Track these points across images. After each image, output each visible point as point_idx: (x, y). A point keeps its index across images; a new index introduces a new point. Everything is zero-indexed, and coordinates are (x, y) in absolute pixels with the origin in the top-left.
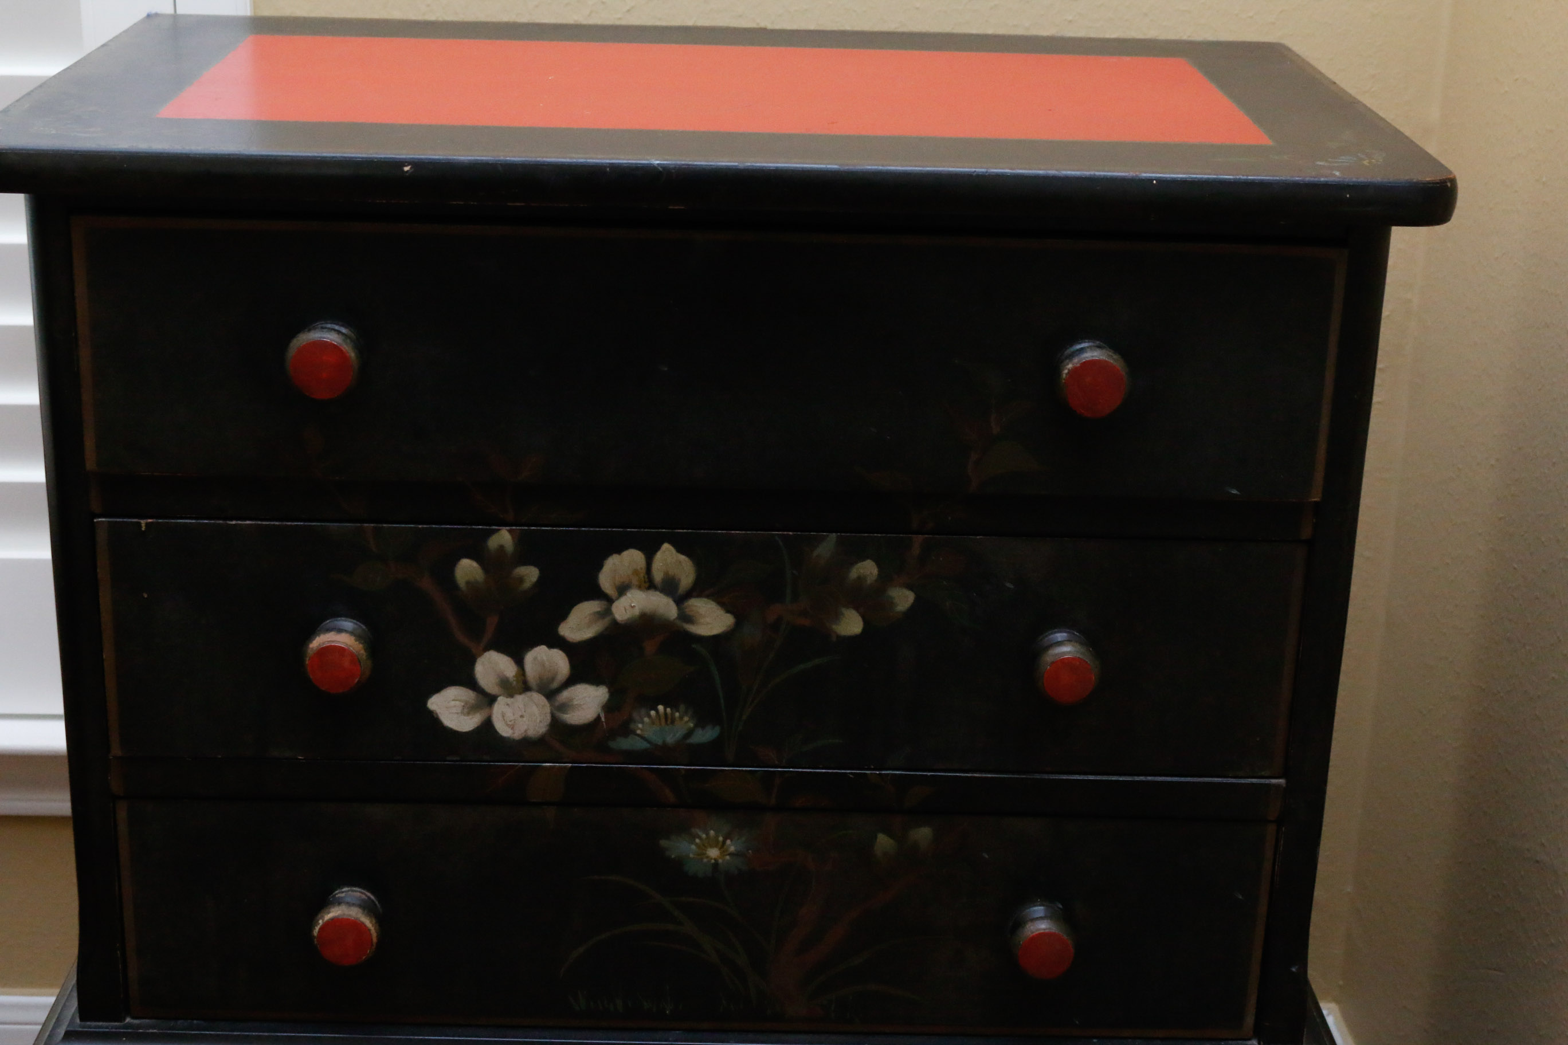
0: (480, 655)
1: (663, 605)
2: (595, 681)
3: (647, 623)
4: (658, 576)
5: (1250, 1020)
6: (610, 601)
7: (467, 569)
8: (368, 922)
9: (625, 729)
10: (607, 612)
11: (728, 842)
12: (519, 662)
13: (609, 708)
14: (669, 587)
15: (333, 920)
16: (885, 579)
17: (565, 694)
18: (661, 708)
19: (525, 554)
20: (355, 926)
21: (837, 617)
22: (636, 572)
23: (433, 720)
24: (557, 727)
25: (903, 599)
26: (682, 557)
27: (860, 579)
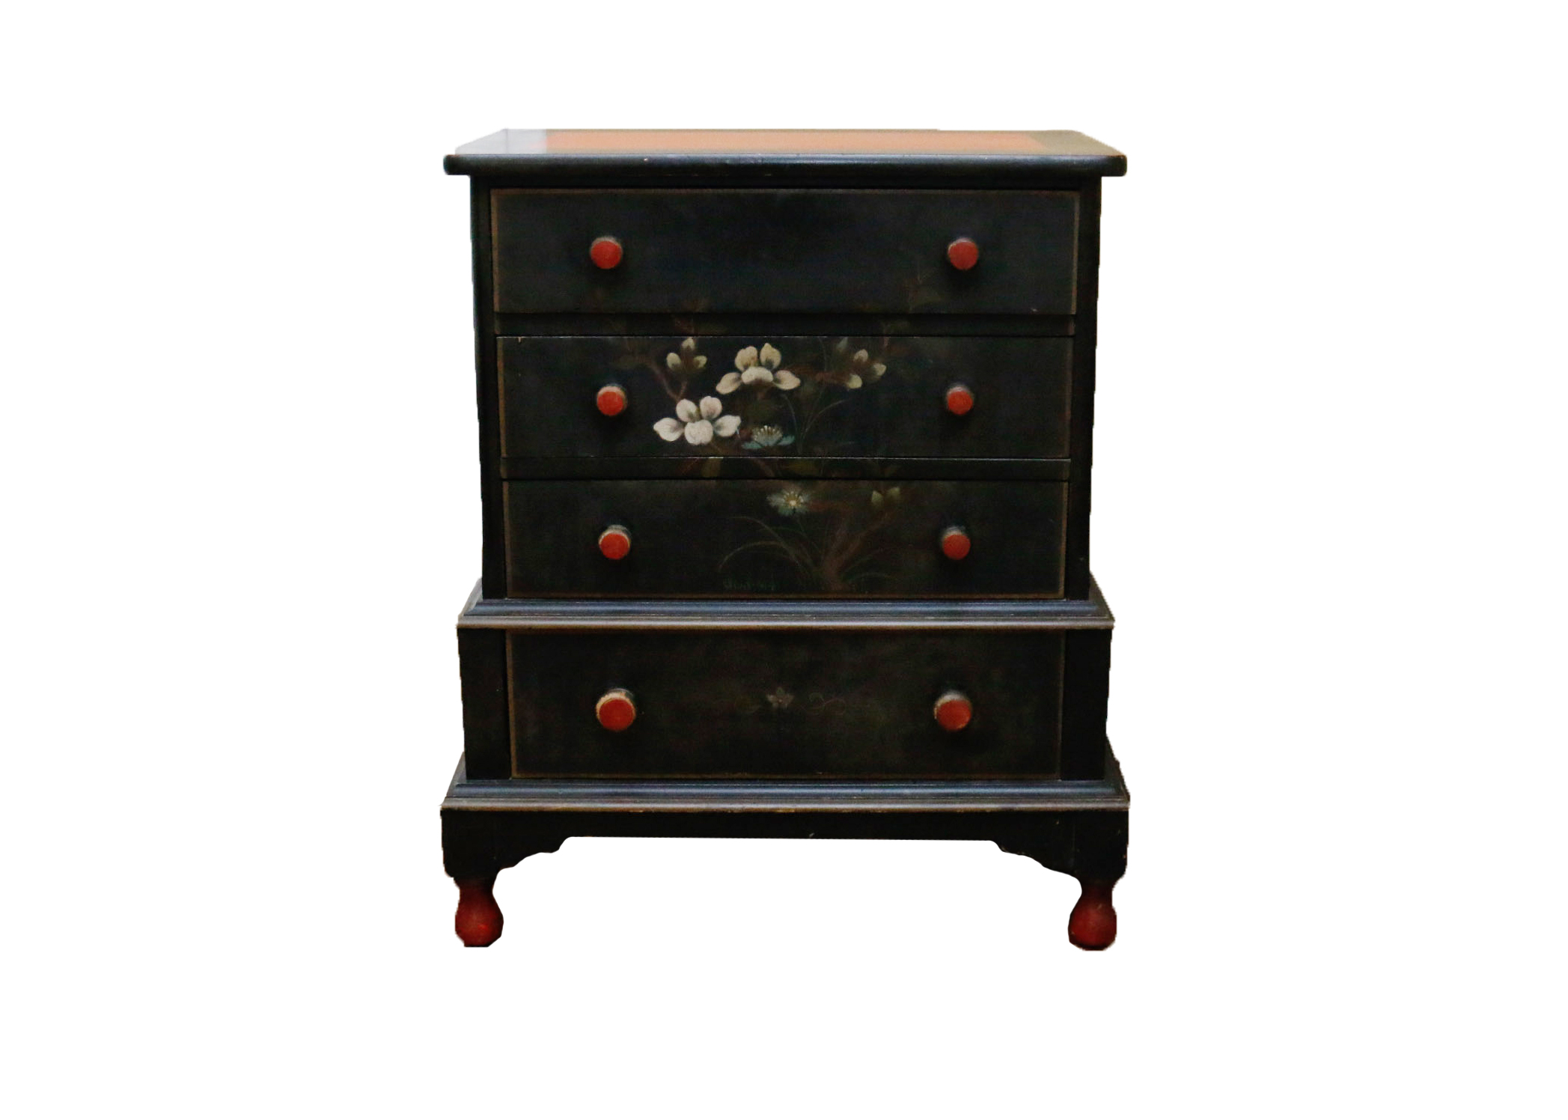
0: (679, 401)
1: (766, 375)
2: (734, 414)
3: (759, 384)
4: (763, 359)
5: (1062, 588)
6: (740, 373)
7: (673, 358)
8: (626, 537)
9: (749, 439)
10: (739, 379)
11: (800, 497)
12: (697, 404)
13: (741, 427)
14: (768, 365)
15: (608, 535)
16: (872, 358)
17: (720, 421)
18: (766, 427)
19: (700, 350)
20: (618, 537)
21: (849, 379)
22: (753, 358)
23: (656, 436)
24: (716, 438)
25: (880, 369)
26: (775, 350)
27: (860, 361)
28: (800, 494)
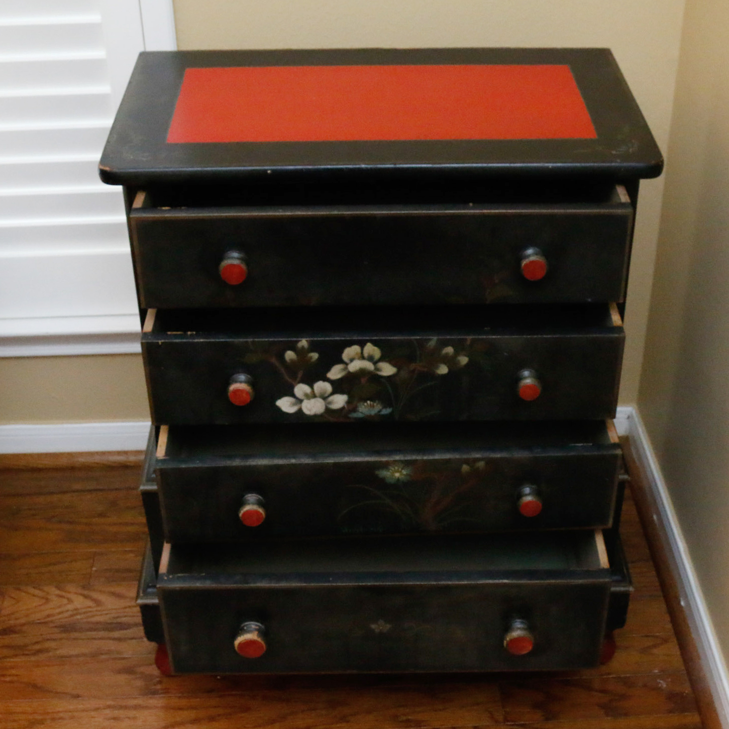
0: (296, 385)
1: (369, 366)
2: (342, 392)
3: (362, 372)
4: (366, 355)
6: (347, 364)
7: (290, 355)
8: (261, 510)
9: (355, 410)
10: (346, 368)
12: (312, 387)
13: (348, 402)
14: (370, 358)
16: (457, 353)
17: (331, 398)
18: (369, 402)
19: (313, 347)
21: (437, 367)
22: (357, 354)
23: (278, 409)
24: (328, 410)
25: (464, 360)
26: (376, 348)
27: (447, 354)
28: (402, 469)
